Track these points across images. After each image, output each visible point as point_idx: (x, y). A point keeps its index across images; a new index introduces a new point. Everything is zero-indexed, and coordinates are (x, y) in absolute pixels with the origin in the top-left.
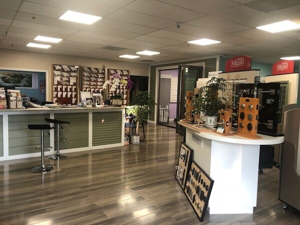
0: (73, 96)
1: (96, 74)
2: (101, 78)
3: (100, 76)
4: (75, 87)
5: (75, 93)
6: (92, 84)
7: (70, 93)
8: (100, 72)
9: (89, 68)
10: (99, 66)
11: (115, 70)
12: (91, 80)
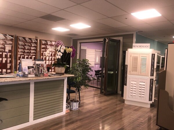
0: (8, 62)
1: (30, 43)
2: (34, 46)
3: (33, 45)
4: (10, 54)
5: (10, 59)
6: (26, 52)
7: (6, 59)
8: (33, 41)
9: (24, 38)
10: (33, 37)
11: (46, 41)
12: (25, 48)
